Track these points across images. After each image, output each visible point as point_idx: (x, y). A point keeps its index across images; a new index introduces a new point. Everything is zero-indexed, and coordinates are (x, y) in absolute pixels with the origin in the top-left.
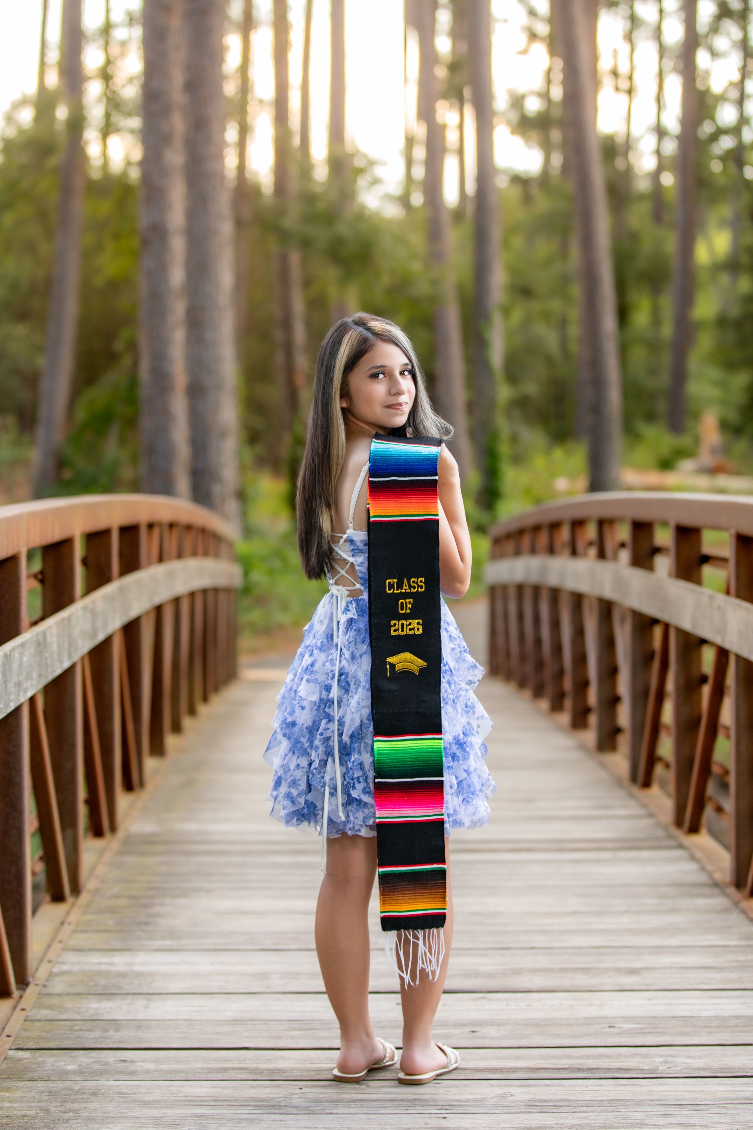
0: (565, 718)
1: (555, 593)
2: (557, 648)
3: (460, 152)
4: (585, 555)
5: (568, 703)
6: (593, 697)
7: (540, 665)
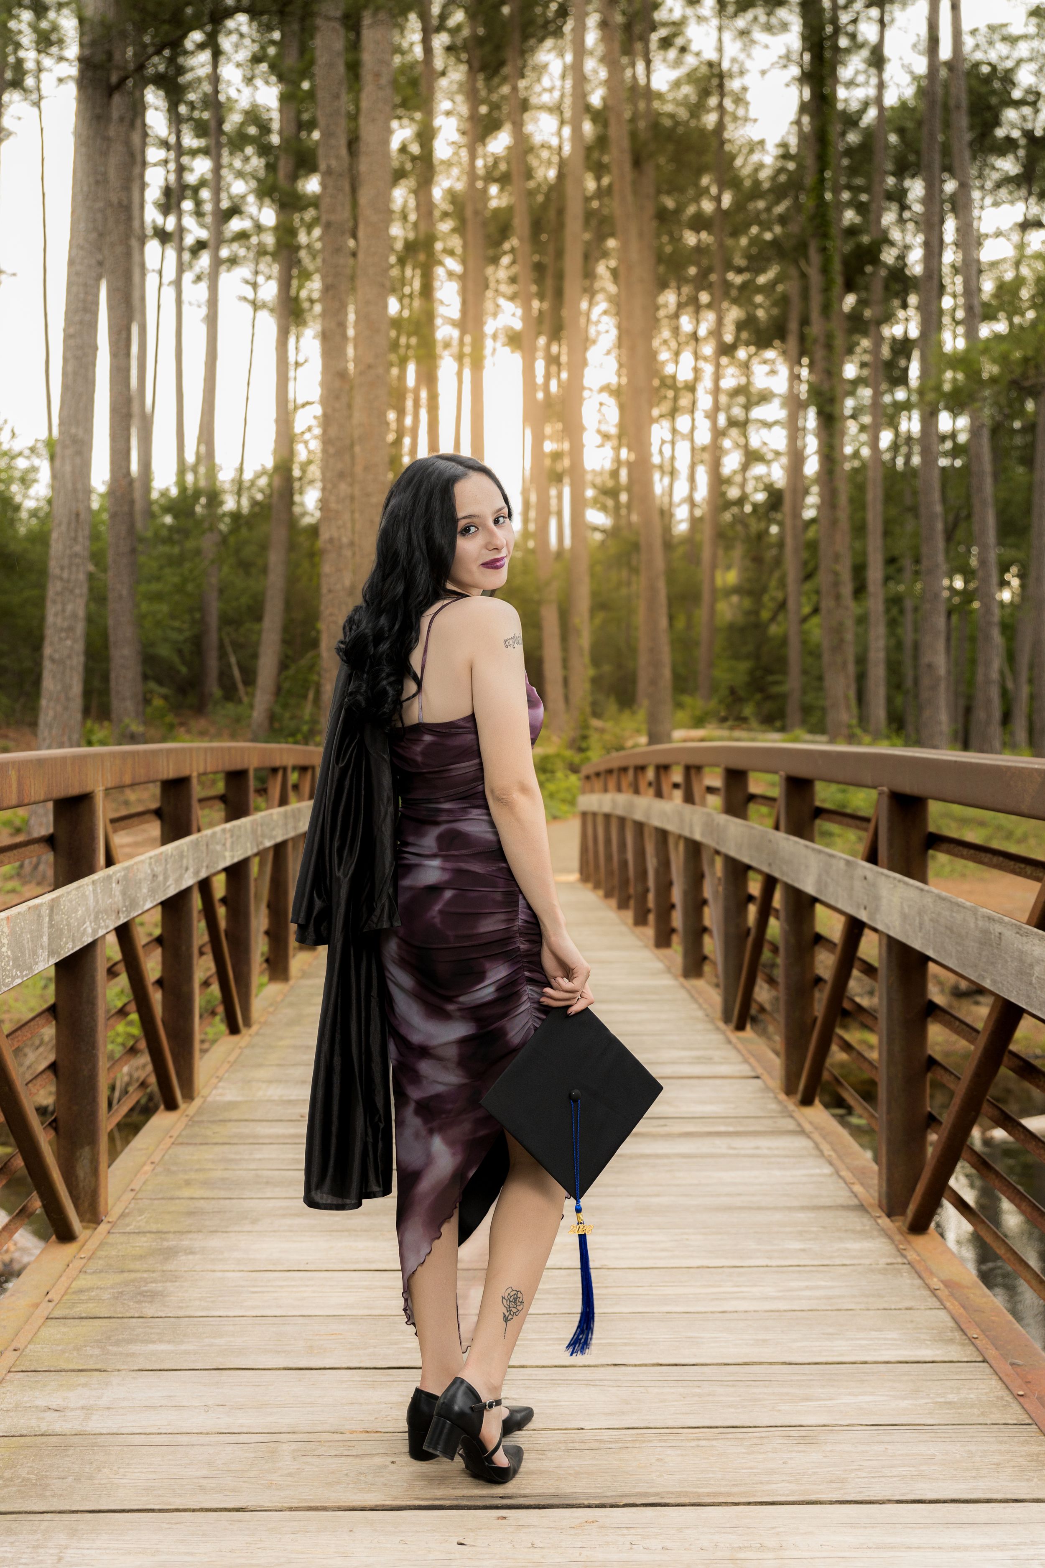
0: (649, 932)
1: (640, 826)
2: (643, 874)
3: (559, 514)
4: (670, 798)
5: (651, 918)
6: (677, 919)
7: (625, 883)
